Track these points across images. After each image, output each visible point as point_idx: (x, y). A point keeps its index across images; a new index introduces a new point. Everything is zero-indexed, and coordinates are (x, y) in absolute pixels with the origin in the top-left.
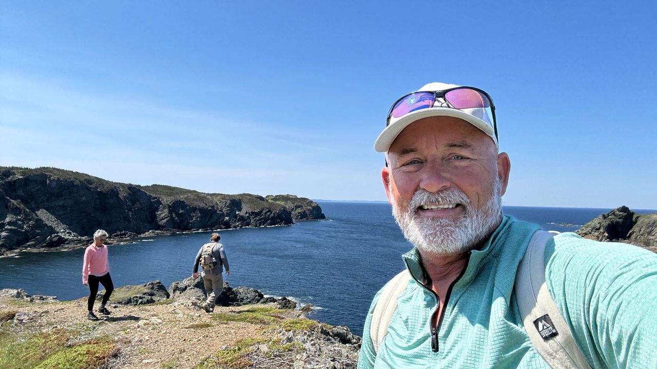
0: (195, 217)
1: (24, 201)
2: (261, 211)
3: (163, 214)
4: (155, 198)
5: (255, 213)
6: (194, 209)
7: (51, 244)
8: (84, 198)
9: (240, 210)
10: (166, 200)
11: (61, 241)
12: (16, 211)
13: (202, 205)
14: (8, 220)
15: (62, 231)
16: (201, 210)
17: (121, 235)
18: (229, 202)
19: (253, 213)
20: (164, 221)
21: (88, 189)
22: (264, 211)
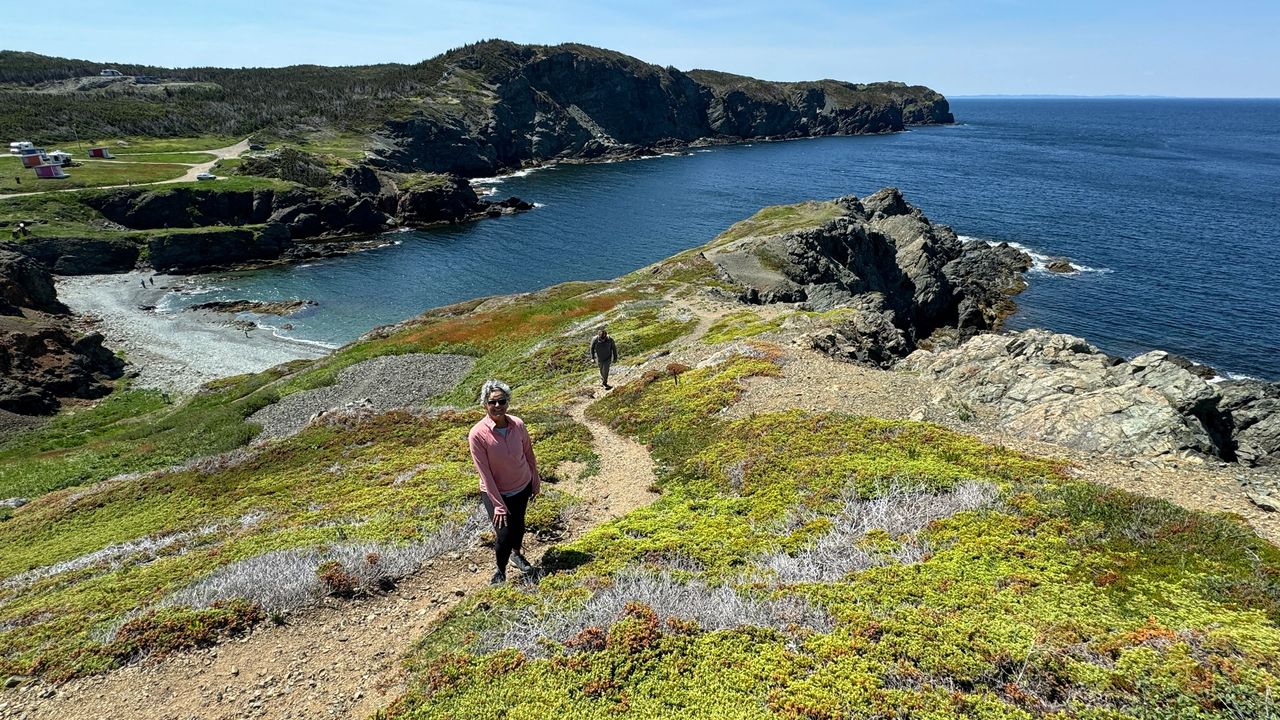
0: (760, 119)
1: (552, 94)
2: (855, 109)
3: (716, 112)
4: (704, 88)
5: (846, 111)
6: (758, 105)
7: (590, 154)
8: (619, 88)
9: (822, 107)
10: (719, 91)
11: (601, 150)
12: (545, 108)
13: (769, 98)
14: (537, 119)
15: (600, 137)
16: (768, 106)
17: (667, 143)
18: (806, 93)
19: (842, 112)
20: (718, 123)
21: (622, 73)
22: (860, 109)
